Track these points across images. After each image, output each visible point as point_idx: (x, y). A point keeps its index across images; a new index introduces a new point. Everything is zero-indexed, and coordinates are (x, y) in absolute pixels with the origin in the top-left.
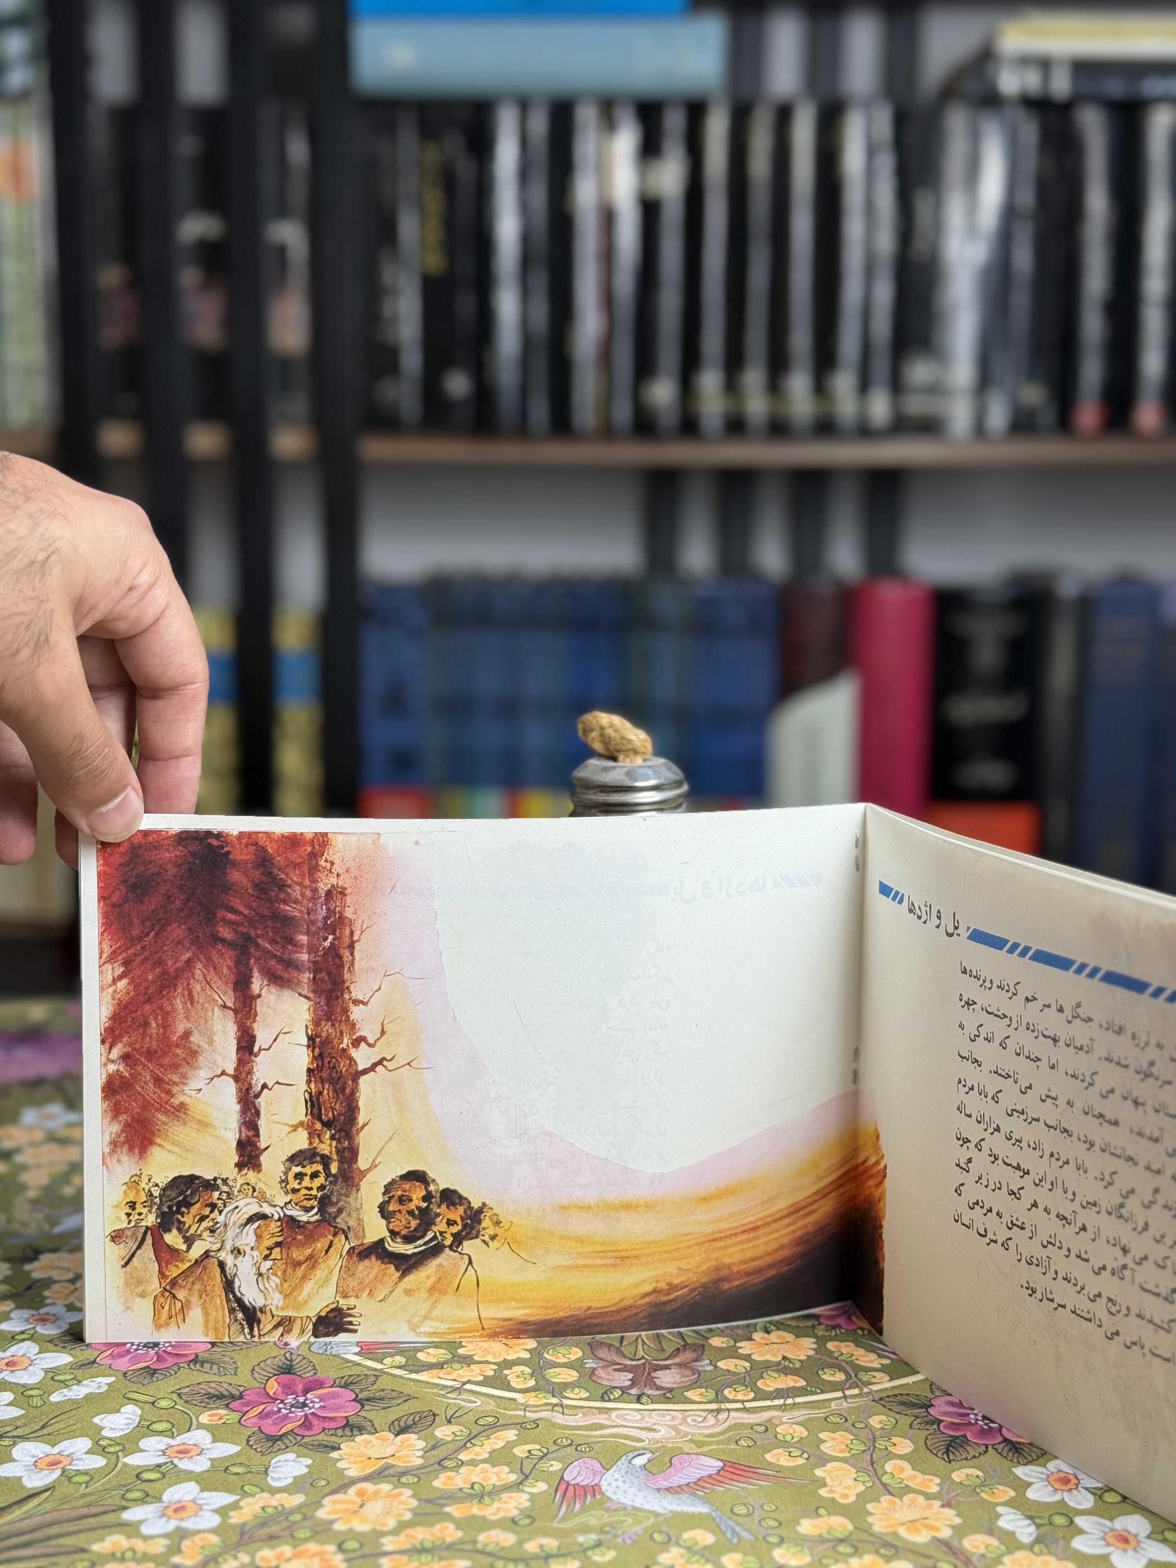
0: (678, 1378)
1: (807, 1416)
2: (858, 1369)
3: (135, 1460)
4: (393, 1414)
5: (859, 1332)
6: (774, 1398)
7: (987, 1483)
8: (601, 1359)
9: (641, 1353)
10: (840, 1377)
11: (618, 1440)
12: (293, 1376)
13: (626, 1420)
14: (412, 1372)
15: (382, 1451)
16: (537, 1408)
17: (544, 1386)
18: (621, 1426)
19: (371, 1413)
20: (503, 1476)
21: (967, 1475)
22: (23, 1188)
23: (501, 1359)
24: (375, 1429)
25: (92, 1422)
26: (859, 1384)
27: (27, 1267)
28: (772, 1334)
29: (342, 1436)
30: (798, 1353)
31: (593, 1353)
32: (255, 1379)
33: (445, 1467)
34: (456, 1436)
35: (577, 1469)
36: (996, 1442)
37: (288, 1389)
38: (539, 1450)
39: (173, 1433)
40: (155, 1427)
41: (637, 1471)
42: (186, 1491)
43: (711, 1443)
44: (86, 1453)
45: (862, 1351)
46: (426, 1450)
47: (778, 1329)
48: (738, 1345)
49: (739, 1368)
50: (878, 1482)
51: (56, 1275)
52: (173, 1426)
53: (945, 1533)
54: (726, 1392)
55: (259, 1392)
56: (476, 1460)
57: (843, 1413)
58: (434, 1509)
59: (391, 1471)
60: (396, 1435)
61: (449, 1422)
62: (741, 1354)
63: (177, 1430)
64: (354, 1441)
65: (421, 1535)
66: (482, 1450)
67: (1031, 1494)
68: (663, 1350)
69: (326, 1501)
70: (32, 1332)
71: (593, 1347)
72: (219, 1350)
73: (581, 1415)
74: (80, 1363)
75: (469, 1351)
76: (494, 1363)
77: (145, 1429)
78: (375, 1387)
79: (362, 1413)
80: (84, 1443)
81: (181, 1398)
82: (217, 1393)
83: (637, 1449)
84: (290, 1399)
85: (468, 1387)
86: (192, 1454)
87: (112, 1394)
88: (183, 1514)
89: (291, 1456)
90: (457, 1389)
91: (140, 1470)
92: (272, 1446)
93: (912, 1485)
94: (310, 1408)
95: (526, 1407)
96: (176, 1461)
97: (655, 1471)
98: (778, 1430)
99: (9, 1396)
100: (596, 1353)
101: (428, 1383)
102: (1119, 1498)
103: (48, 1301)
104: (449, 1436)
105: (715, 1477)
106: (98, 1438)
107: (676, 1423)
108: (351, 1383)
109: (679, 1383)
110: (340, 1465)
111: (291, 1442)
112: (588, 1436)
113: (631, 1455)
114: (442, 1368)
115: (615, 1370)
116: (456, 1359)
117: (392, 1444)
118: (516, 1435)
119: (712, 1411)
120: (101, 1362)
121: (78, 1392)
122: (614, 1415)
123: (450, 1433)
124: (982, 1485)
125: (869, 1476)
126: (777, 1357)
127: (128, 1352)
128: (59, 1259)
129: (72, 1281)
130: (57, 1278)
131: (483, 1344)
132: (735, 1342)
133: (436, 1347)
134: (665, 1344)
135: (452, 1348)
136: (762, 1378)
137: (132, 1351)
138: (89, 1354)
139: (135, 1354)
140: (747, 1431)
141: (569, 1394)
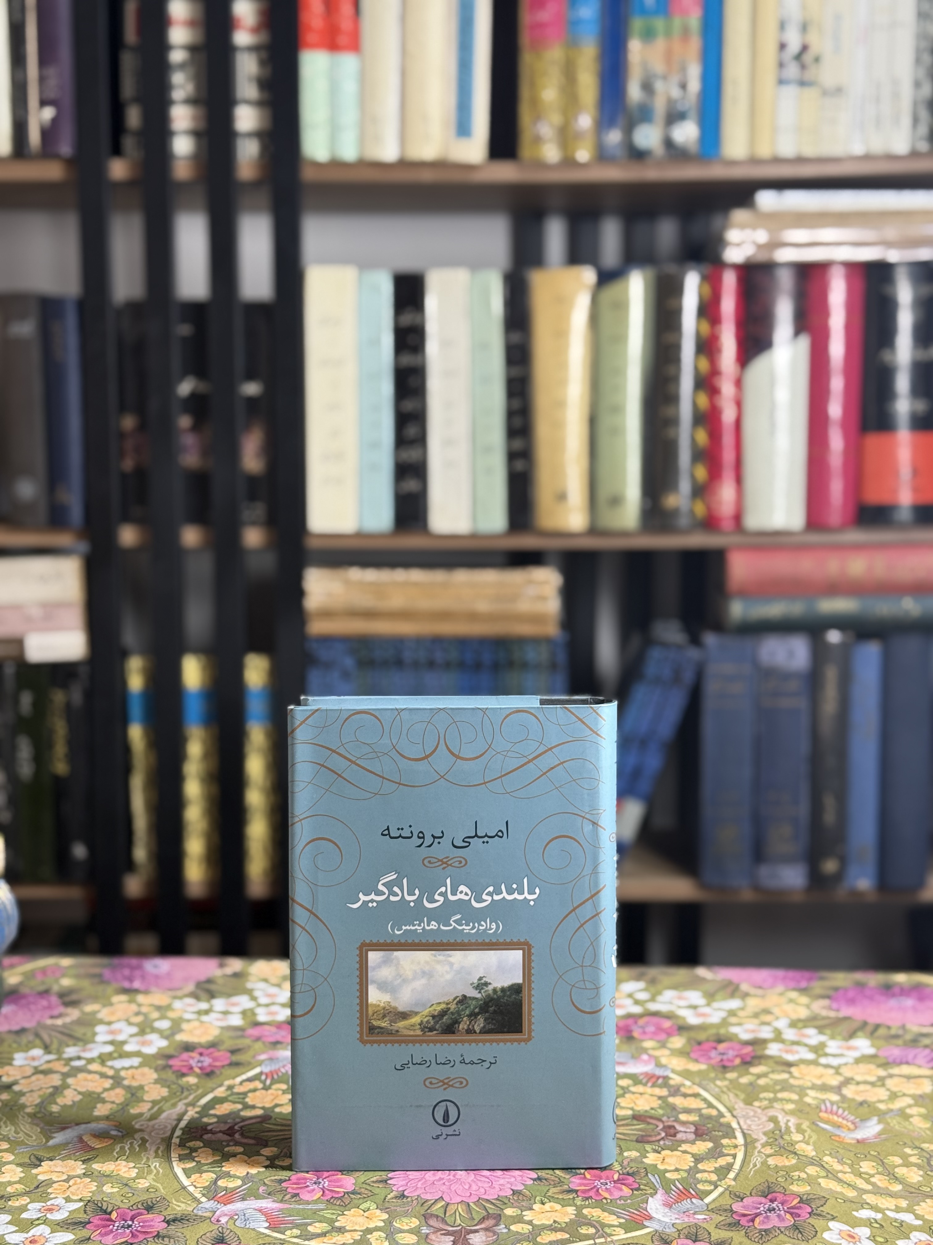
0: (484, 1238)
2: (604, 1225)
5: (604, 1201)
8: (432, 1226)
9: (458, 1221)
10: (592, 1231)
14: (305, 1240)
23: (365, 1228)
26: (605, 1235)
27: (34, 1171)
28: (546, 1205)
30: (564, 1217)
31: (426, 1222)
45: (606, 1214)
47: (550, 1201)
48: (524, 1213)
49: (524, 1229)
51: (55, 1177)
62: (525, 1220)
70: (44, 1219)
71: (426, 1217)
72: (173, 1227)
75: (343, 1223)
76: (361, 1231)
100: (428, 1223)
103: (52, 1196)
114: (325, 1236)
115: (442, 1234)
116: (335, 1230)
120: (94, 1239)
126: (550, 1221)
127: (111, 1231)
128: (55, 1165)
129: (67, 1181)
130: (56, 1179)
131: (352, 1218)
132: (522, 1212)
133: (320, 1222)
134: (474, 1215)
135: (331, 1222)
136: (540, 1235)
137: (114, 1230)
138: (85, 1233)
139: (116, 1232)
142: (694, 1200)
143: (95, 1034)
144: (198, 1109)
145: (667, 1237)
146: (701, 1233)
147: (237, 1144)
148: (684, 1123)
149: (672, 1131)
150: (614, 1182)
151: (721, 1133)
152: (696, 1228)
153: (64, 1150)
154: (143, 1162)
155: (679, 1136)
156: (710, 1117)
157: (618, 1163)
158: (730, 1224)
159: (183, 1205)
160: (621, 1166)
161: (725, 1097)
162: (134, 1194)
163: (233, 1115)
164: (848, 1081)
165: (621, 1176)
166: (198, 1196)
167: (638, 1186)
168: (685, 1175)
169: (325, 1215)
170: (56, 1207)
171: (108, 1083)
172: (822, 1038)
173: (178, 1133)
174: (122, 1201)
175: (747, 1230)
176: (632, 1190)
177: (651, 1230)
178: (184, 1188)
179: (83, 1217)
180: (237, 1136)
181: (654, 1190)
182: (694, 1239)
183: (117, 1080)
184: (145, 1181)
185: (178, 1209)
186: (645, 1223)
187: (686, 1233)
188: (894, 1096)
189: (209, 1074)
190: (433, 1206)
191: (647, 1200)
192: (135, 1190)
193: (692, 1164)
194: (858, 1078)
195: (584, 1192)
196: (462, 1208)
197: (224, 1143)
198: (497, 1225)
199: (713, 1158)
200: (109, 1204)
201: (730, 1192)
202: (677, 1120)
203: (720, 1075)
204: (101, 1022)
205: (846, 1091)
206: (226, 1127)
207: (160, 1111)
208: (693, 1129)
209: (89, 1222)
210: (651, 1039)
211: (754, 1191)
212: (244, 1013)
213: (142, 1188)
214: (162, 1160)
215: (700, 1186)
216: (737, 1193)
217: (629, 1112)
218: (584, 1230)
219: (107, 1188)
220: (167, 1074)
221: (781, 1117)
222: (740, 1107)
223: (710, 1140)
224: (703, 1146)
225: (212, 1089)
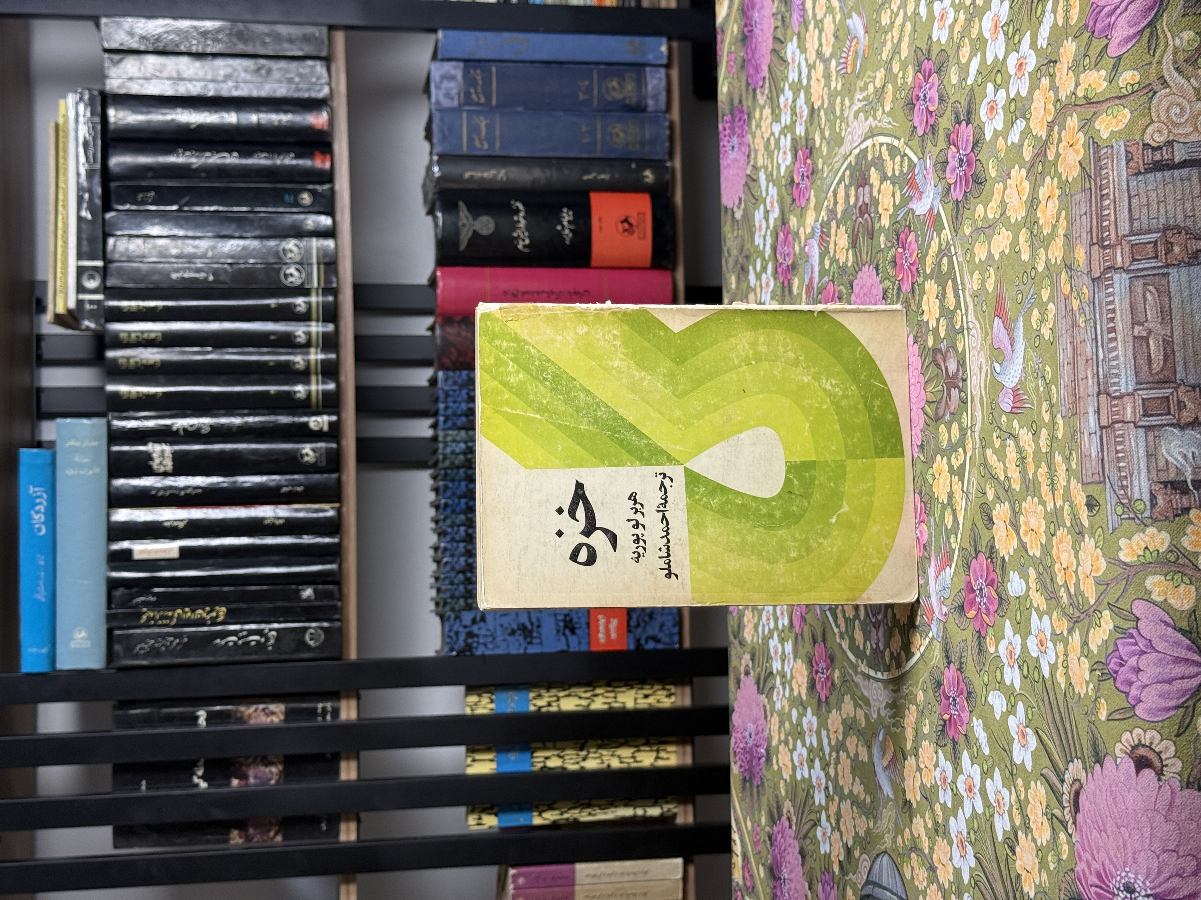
0: (952, 360)
1: (968, 274)
2: (940, 250)
3: (1017, 685)
4: (983, 531)
6: (959, 297)
7: (995, 155)
8: (945, 411)
9: (940, 388)
10: (945, 260)
11: (987, 385)
12: (965, 603)
13: (976, 383)
14: (959, 528)
15: (1003, 530)
16: (974, 442)
17: (962, 443)
18: (980, 385)
20: (1011, 449)
21: (993, 168)
22: (868, 831)
23: (948, 474)
24: (992, 538)
25: (999, 720)
26: (948, 247)
27: (914, 806)
28: (924, 309)
29: (997, 558)
30: (934, 290)
31: (942, 418)
32: (968, 627)
33: (1009, 487)
34: (992, 486)
36: (974, 155)
38: (996, 432)
39: (1002, 666)
40: (999, 679)
42: (1032, 643)
43: (986, 328)
45: (930, 251)
46: (1000, 502)
47: (921, 306)
48: (931, 328)
49: (944, 324)
50: (999, 220)
51: (918, 784)
52: (997, 668)
53: (1024, 172)
54: (957, 327)
55: (975, 621)
56: (1004, 469)
57: (964, 252)
58: (1031, 485)
59: (1013, 520)
60: (994, 524)
61: (985, 493)
62: (936, 325)
63: (1000, 664)
64: (999, 549)
65: (1045, 488)
66: (998, 468)
67: (1000, 128)
68: (937, 375)
69: (1031, 554)
70: (952, 784)
71: (938, 419)
72: (953, 657)
73: (976, 413)
74: (967, 744)
75: (945, 496)
76: (951, 478)
78: (968, 548)
79: (983, 550)
80: (1011, 720)
81: (982, 669)
82: (978, 647)
83: (992, 373)
84: (978, 599)
85: (965, 489)
86: (1012, 649)
87: (983, 714)
88: (1044, 640)
89: (1009, 586)
90: (967, 495)
91: (1023, 678)
92: (1005, 600)
93: (1000, 199)
94: (983, 584)
95: (974, 449)
96: (1016, 657)
98: (976, 289)
99: (989, 781)
101: (964, 516)
102: (999, 75)
103: (933, 782)
106: (1007, 713)
107: (976, 353)
108: (967, 564)
109: (954, 358)
110: (1012, 553)
111: (1002, 589)
112: (987, 404)
114: (955, 510)
115: (950, 400)
116: (950, 503)
117: (999, 525)
118: (989, 449)
119: (968, 333)
120: (966, 730)
121: (983, 737)
122: (974, 393)
123: (991, 491)
124: (997, 158)
125: (997, 227)
126: (936, 302)
127: (959, 716)
128: (909, 786)
129: (921, 771)
130: (920, 782)
131: (940, 489)
132: (930, 330)
133: (944, 518)
134: (934, 374)
135: (944, 507)
136: (948, 307)
137: (958, 713)
138: (961, 740)
139: (959, 710)
140: (978, 308)
141: (965, 425)
143: (803, 781)
144: (860, 663)
146: (940, 159)
148: (857, 199)
149: (863, 208)
150: (904, 251)
151: (864, 163)
154: (906, 701)
155: (867, 200)
156: (851, 175)
157: (889, 252)
158: (933, 134)
159: (936, 653)
160: (892, 248)
161: (837, 166)
162: (929, 703)
163: (863, 626)
164: (819, 54)
165: (900, 246)
166: (928, 640)
167: (907, 228)
168: (897, 186)
169: (939, 515)
170: (942, 775)
171: (843, 755)
172: (787, 88)
174: (935, 712)
175: (937, 116)
176: (910, 233)
178: (922, 655)
179: (949, 747)
182: (946, 164)
183: (840, 747)
184: (917, 695)
185: (938, 656)
186: (935, 212)
187: (941, 172)
188: (830, 9)
189: (832, 659)
190: (929, 415)
192: (926, 703)
193: (889, 182)
194: (816, 46)
195: (913, 276)
196: (929, 388)
197: (886, 628)
198: (940, 350)
199: (882, 165)
200: (937, 725)
201: (909, 141)
202: (855, 205)
203: (819, 175)
204: (793, 776)
205: (827, 55)
206: (873, 629)
207: (862, 697)
208: (861, 189)
209: (953, 739)
210: (794, 248)
211: (907, 117)
212: (782, 641)
213: (924, 697)
214: (901, 684)
215: (905, 170)
216: (910, 134)
217: (850, 252)
218: (945, 268)
219: (926, 730)
220: (833, 700)
221: (855, 108)
222: (844, 150)
223: (869, 170)
224: (874, 176)
225: (844, 652)
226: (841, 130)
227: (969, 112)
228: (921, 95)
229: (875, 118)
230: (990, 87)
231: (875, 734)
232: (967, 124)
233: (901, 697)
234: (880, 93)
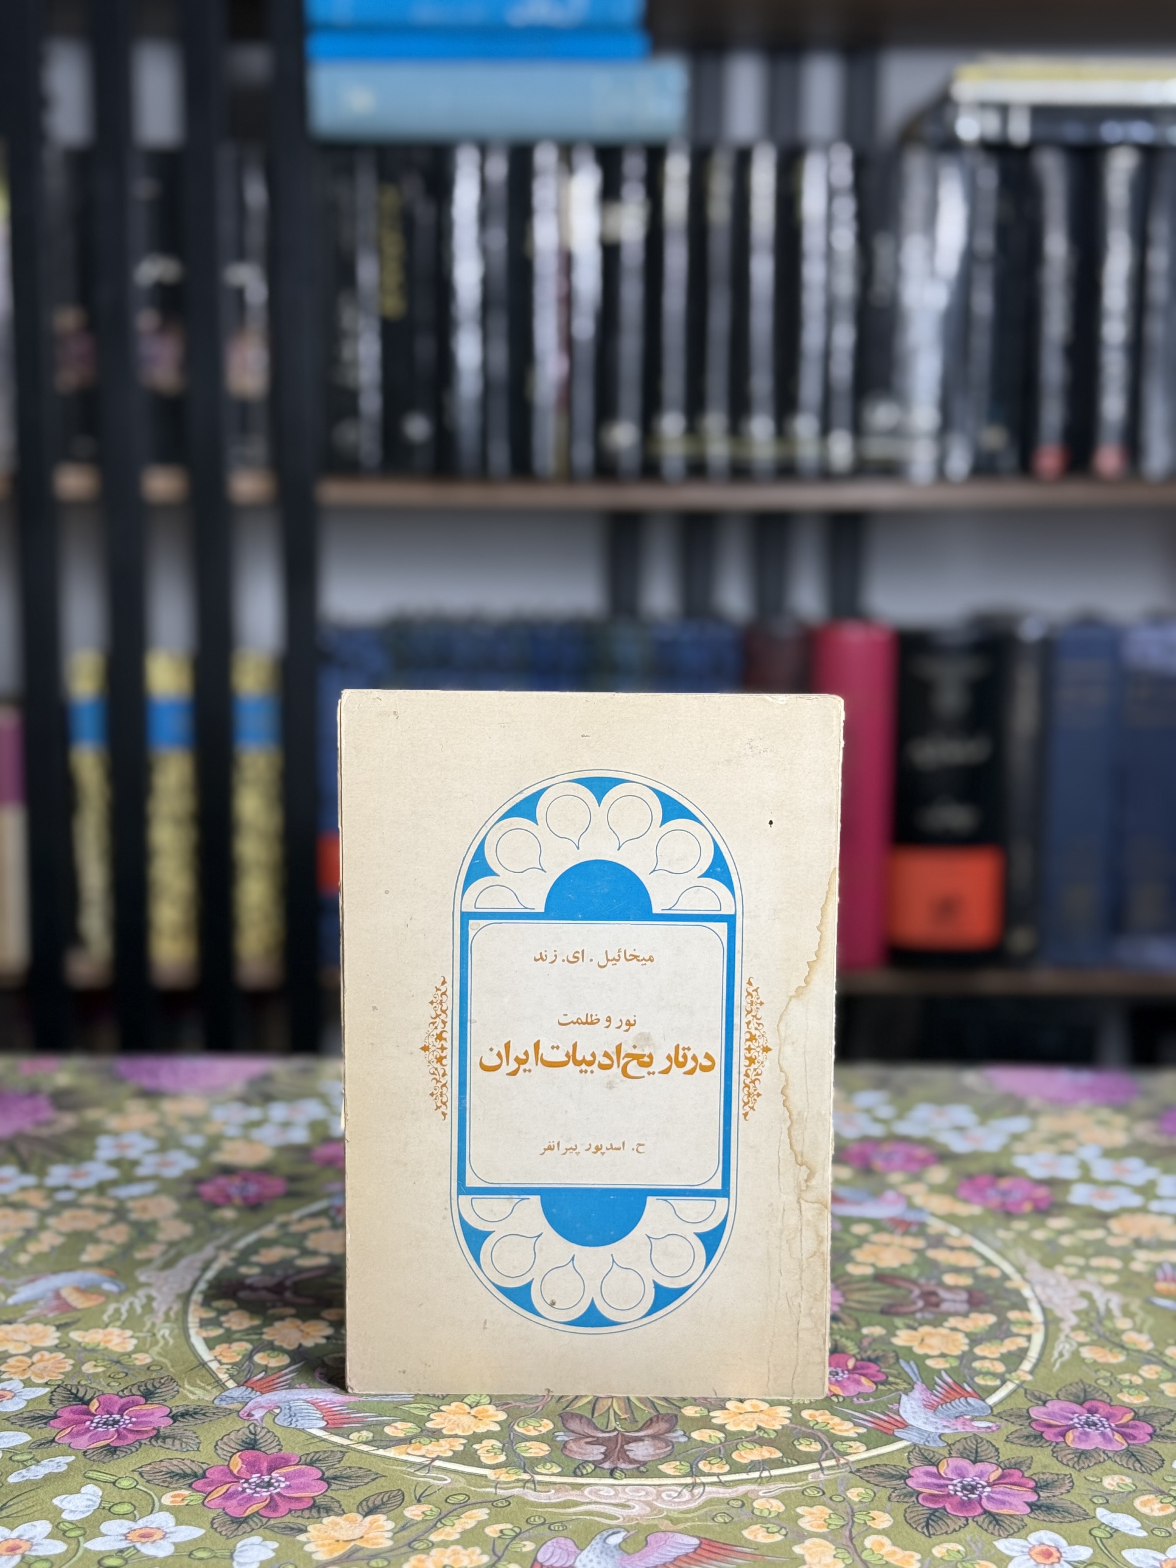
0: (651, 1451)
1: (784, 1490)
2: (834, 1438)
3: (96, 1545)
5: (835, 1399)
6: (749, 1472)
7: (968, 1558)
8: (573, 1432)
9: (613, 1424)
10: (816, 1447)
11: (592, 1518)
12: (258, 1452)
13: (600, 1496)
14: (379, 1447)
15: (350, 1533)
16: (508, 1485)
17: (515, 1461)
18: (596, 1503)
19: (338, 1492)
20: (475, 1558)
21: (948, 1550)
23: (471, 1433)
24: (343, 1510)
25: (52, 1504)
26: (836, 1454)
28: (745, 1402)
29: (309, 1518)
30: (773, 1423)
31: (564, 1425)
32: (218, 1454)
33: (416, 1550)
34: (426, 1515)
35: (551, 1549)
36: (976, 1514)
37: (252, 1466)
38: (512, 1529)
39: (135, 1516)
40: (116, 1509)
41: (612, 1551)
43: (687, 1520)
44: (46, 1538)
45: (837, 1420)
46: (396, 1530)
48: (712, 1414)
49: (713, 1438)
50: (857, 1559)
51: (12, 1349)
52: (135, 1507)
54: (701, 1465)
55: (222, 1470)
56: (448, 1541)
57: (821, 1486)
59: (360, 1554)
60: (365, 1516)
61: (419, 1501)
62: (714, 1424)
63: (140, 1512)
64: (321, 1523)
66: (451, 1531)
68: (637, 1421)
71: (564, 1418)
72: (181, 1424)
73: (553, 1491)
74: (38, 1443)
75: (437, 1424)
76: (463, 1437)
77: (106, 1511)
78: (342, 1464)
79: (329, 1493)
80: (43, 1527)
81: (142, 1476)
82: (180, 1472)
83: (610, 1527)
84: (254, 1478)
85: (437, 1463)
86: (154, 1538)
87: (72, 1474)
89: (257, 1539)
90: (426, 1466)
91: (101, 1556)
92: (237, 1529)
93: (892, 1562)
94: (276, 1488)
95: (497, 1484)
96: (138, 1545)
97: (631, 1551)
98: (755, 1504)
101: (396, 1460)
103: (4, 1376)
104: (418, 1516)
105: (691, 1555)
106: (58, 1521)
107: (650, 1499)
108: (317, 1460)
109: (653, 1455)
110: (308, 1548)
111: (257, 1525)
112: (561, 1514)
113: (605, 1534)
114: (410, 1443)
115: (587, 1443)
116: (424, 1433)
117: (361, 1525)
118: (488, 1514)
119: (687, 1485)
120: (59, 1442)
121: (37, 1472)
122: (587, 1491)
123: (420, 1513)
124: (963, 1560)
125: (849, 1552)
126: (752, 1427)
127: (88, 1430)
128: (15, 1331)
129: (29, 1355)
130: (13, 1352)
131: (451, 1417)
132: (709, 1412)
133: (403, 1420)
134: (637, 1415)
135: (420, 1421)
136: (738, 1449)
137: (91, 1428)
138: (47, 1432)
139: (95, 1431)
140: (723, 1507)
141: (540, 1469)
142: (970, 1400)
143: (94, 1148)
144: (233, 1254)
145: (932, 1454)
146: (984, 1448)
147: (287, 1304)
148: (950, 1288)
149: (933, 1299)
150: (848, 1370)
151: (1006, 1303)
152: (977, 1441)
153: (31, 1308)
154: (145, 1329)
155: (945, 1307)
156: (989, 1279)
157: (853, 1343)
158: (1028, 1437)
159: (199, 1392)
160: (859, 1347)
161: (1011, 1254)
162: (127, 1374)
163: (286, 1263)
165: (858, 1363)
166: (224, 1377)
167: (885, 1377)
168: (955, 1363)
169: (411, 1411)
170: (9, 1393)
172: (1152, 1173)
173: (202, 1286)
174: (108, 1385)
175: (1055, 1447)
176: (876, 1383)
177: (908, 1443)
178: (202, 1364)
179: (47, 1409)
180: (288, 1295)
181: (909, 1384)
182: (973, 1459)
183: (120, 1214)
184: (146, 1355)
185: (192, 1397)
186: (896, 1434)
187: (961, 1449)
189: (254, 1206)
190: (574, 1402)
191: (900, 1399)
192: (129, 1369)
193: (966, 1348)
196: (619, 1406)
197: (269, 1304)
198: (671, 1430)
199: (996, 1338)
200: (88, 1389)
201: (1026, 1390)
202: (941, 1284)
203: (1002, 1224)
204: (107, 1132)
206: (274, 1281)
207: (179, 1256)
208: (964, 1296)
209: (55, 1417)
210: (899, 1171)
211: (1064, 1390)
212: (312, 1124)
213: (141, 1366)
214: (175, 1326)
215: (979, 1380)
216: (1037, 1393)
217: (869, 1271)
218: (804, 1446)
219: (88, 1368)
220: (196, 1206)
221: (1097, 1294)
222: (1034, 1268)
223: (992, 1312)
224: (984, 1321)
225: (257, 1227)
226: (1067, 1265)
227: (1049, 1509)
228: (1095, 1419)
229: (1074, 1328)
230: (1084, 1553)
231: (115, 1276)
232: (1030, 1505)
233: (154, 1325)
234: (1113, 1340)
